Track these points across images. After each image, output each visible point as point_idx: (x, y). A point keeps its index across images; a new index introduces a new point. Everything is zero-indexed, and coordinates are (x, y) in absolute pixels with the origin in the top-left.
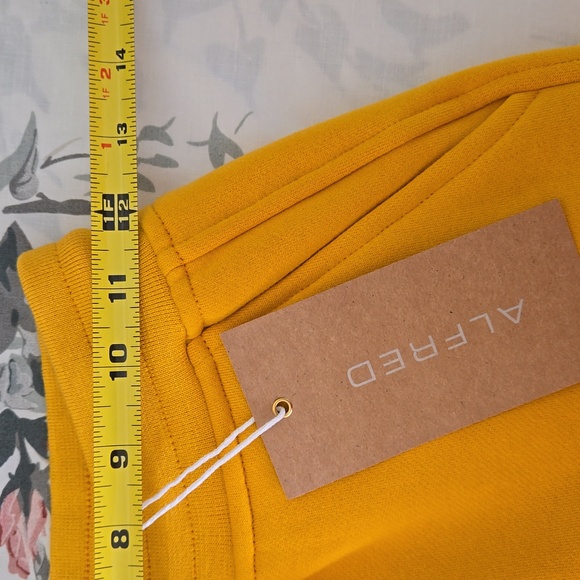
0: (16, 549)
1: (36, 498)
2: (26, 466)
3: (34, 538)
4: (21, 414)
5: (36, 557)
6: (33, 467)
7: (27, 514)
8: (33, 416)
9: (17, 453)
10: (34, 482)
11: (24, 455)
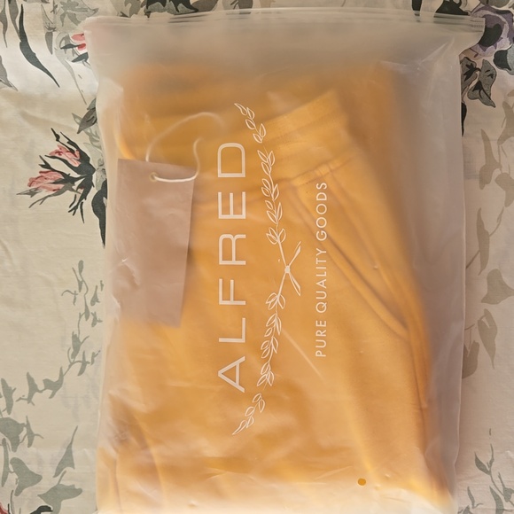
0: (39, 180)
1: (61, 186)
2: (73, 180)
3: (44, 187)
4: (94, 175)
5: (36, 189)
6: (73, 184)
7: (54, 183)
8: (94, 181)
9: (78, 176)
10: (67, 185)
11: (78, 179)
